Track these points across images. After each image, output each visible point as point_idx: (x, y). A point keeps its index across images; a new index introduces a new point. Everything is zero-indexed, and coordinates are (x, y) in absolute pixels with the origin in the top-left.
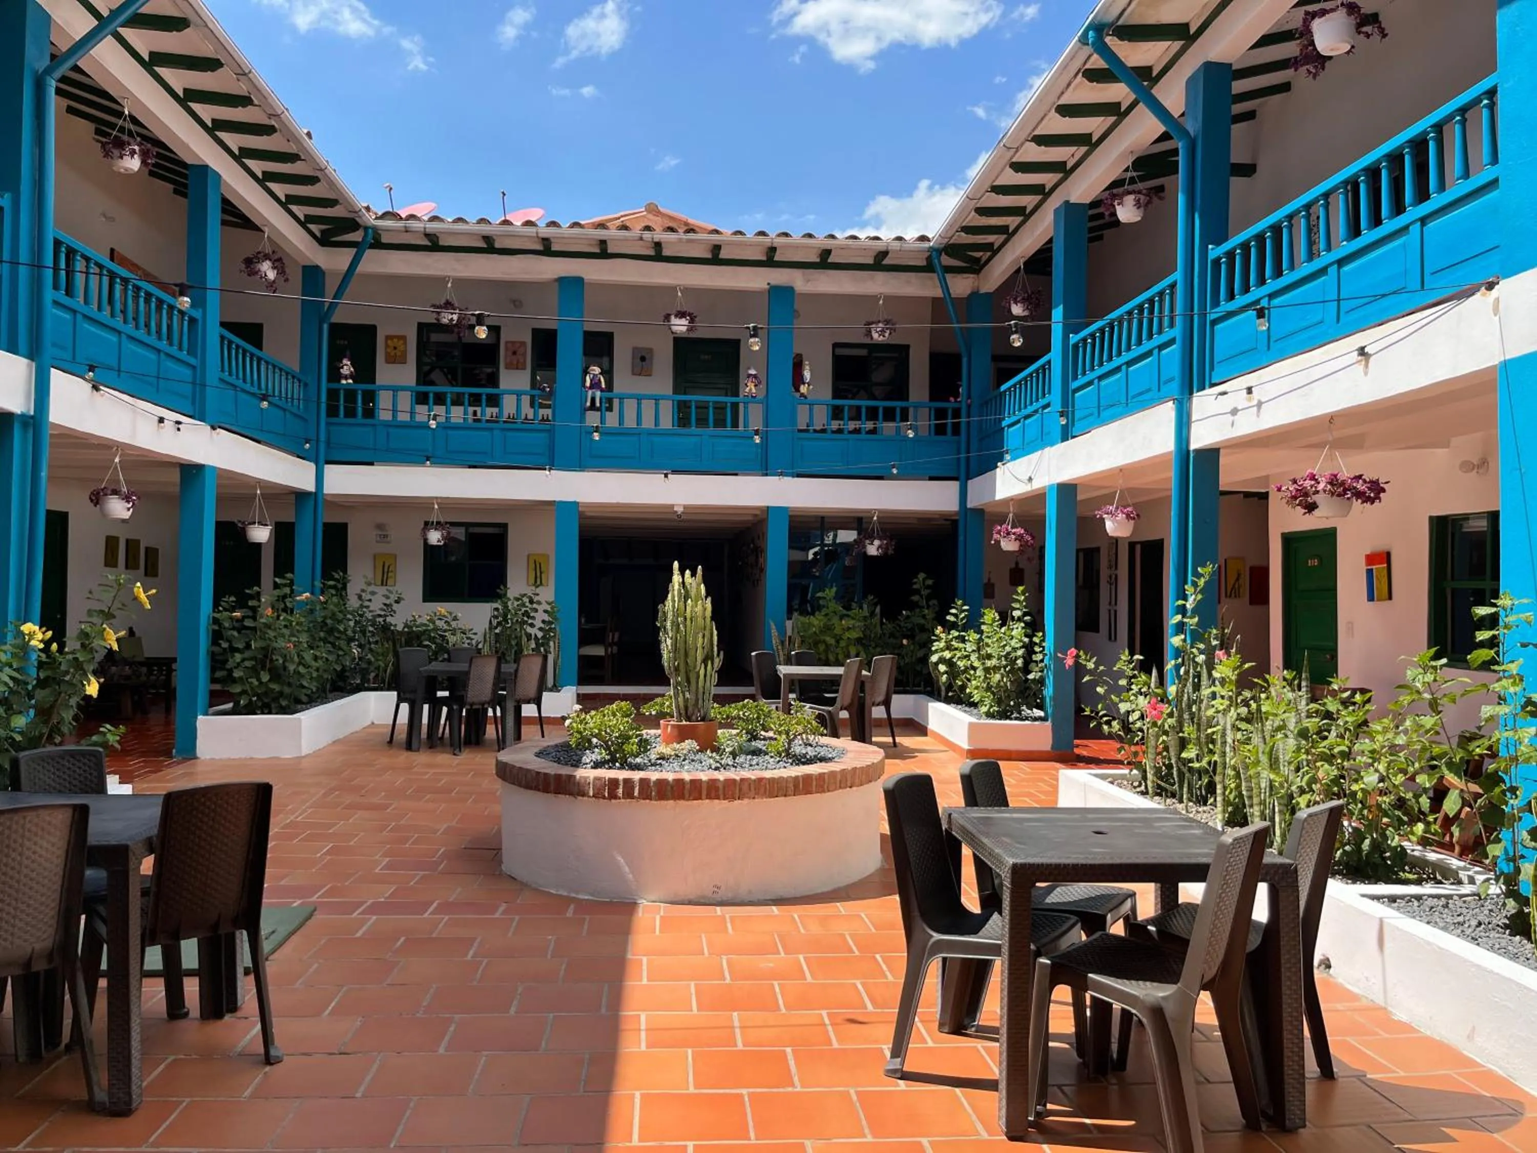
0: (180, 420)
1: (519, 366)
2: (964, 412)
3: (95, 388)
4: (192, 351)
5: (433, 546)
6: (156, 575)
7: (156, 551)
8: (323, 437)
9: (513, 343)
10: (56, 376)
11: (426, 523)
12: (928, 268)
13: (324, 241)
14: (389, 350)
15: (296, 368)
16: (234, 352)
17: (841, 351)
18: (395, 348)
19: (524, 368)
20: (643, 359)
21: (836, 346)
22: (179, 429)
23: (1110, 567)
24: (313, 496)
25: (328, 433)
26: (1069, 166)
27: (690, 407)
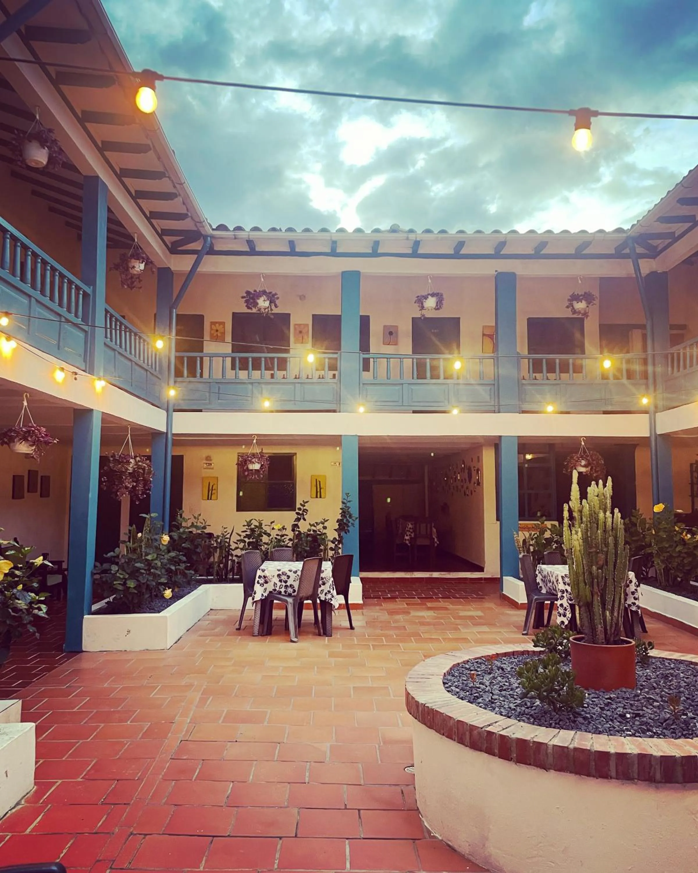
0: (77, 372)
1: (304, 341)
4: (85, 319)
6: (48, 496)
7: (48, 477)
9: (300, 325)
13: (174, 249)
14: (212, 332)
16: (114, 324)
18: (217, 331)
19: (307, 342)
20: (391, 333)
22: (76, 379)
24: (165, 435)
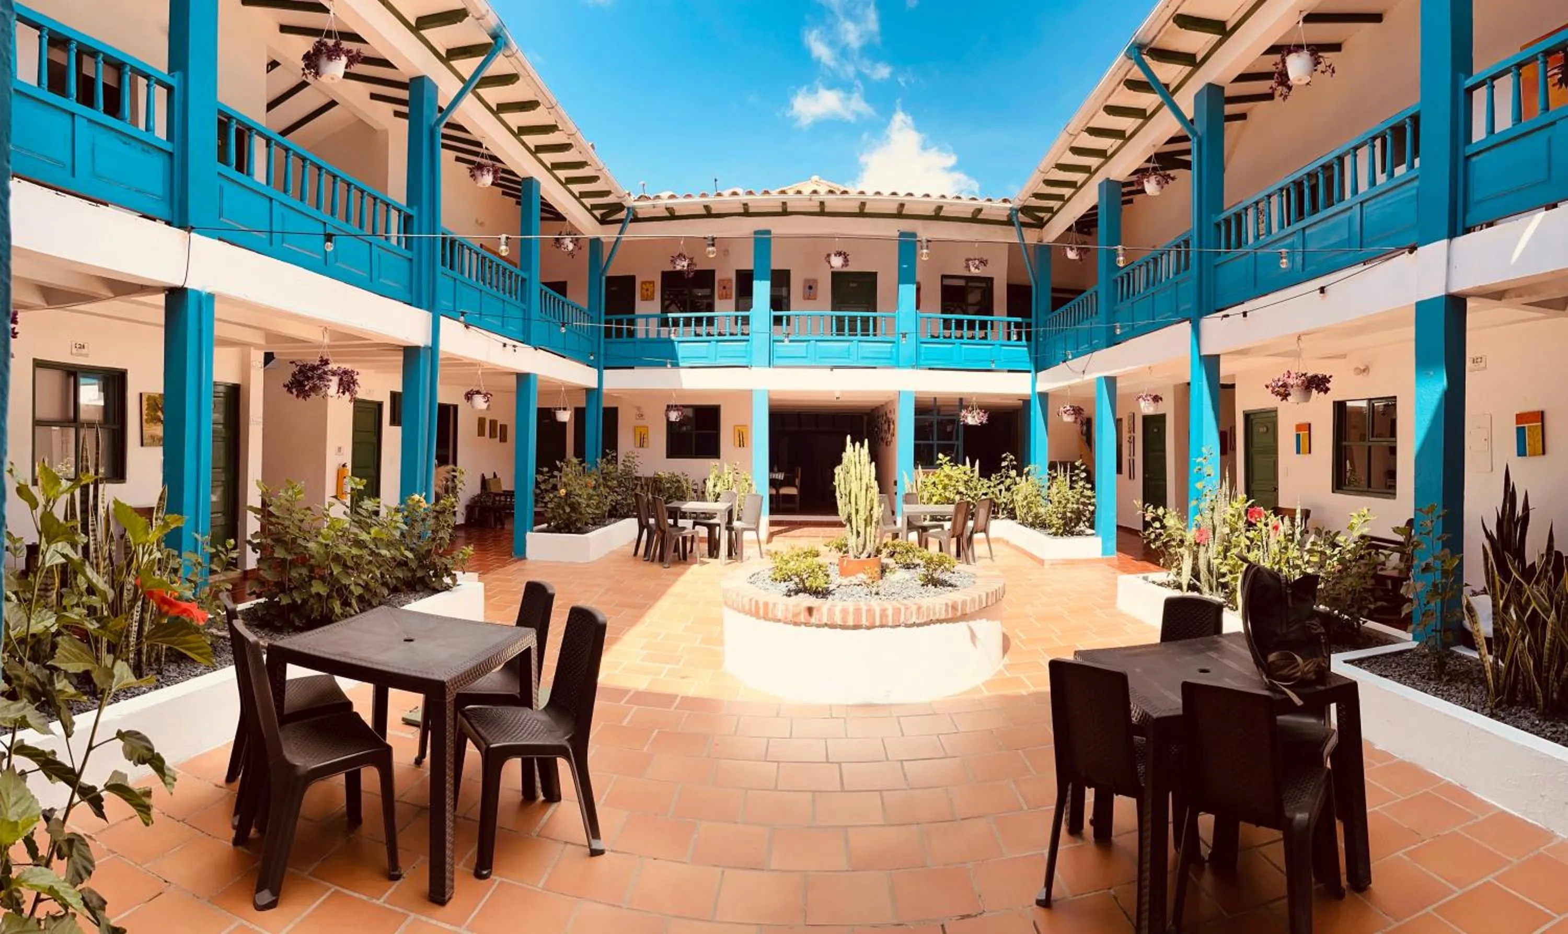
0: (516, 344)
1: (727, 297)
2: (1033, 325)
3: (467, 327)
4: (523, 301)
5: (672, 422)
7: (506, 426)
8: (602, 351)
9: (723, 280)
10: (444, 321)
11: (668, 406)
12: (1009, 222)
13: (603, 221)
14: (643, 291)
15: (586, 308)
16: (548, 299)
17: (948, 282)
18: (647, 290)
19: (731, 298)
20: (810, 288)
21: (944, 277)
22: (515, 351)
23: (1130, 432)
24: (597, 391)
25: (606, 349)
26: (1109, 153)
27: (844, 321)
